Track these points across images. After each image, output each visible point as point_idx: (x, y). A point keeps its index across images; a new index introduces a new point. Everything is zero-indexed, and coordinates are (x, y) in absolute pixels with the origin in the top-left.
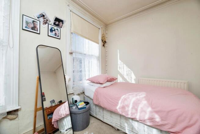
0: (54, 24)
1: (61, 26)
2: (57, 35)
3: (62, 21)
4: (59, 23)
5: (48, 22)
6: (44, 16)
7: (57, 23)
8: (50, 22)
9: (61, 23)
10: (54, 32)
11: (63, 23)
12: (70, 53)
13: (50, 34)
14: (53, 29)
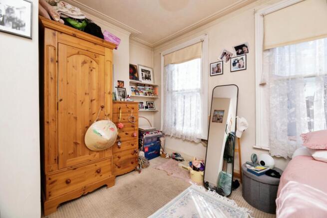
0: (238, 54)
1: (246, 51)
2: (242, 66)
3: (244, 45)
4: (242, 49)
5: (230, 56)
6: (225, 53)
7: (240, 51)
8: (232, 55)
9: (245, 48)
10: (237, 64)
11: (247, 47)
12: (260, 85)
13: (233, 69)
14: (236, 61)
